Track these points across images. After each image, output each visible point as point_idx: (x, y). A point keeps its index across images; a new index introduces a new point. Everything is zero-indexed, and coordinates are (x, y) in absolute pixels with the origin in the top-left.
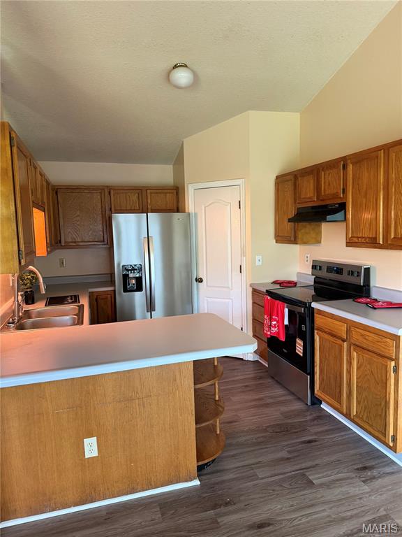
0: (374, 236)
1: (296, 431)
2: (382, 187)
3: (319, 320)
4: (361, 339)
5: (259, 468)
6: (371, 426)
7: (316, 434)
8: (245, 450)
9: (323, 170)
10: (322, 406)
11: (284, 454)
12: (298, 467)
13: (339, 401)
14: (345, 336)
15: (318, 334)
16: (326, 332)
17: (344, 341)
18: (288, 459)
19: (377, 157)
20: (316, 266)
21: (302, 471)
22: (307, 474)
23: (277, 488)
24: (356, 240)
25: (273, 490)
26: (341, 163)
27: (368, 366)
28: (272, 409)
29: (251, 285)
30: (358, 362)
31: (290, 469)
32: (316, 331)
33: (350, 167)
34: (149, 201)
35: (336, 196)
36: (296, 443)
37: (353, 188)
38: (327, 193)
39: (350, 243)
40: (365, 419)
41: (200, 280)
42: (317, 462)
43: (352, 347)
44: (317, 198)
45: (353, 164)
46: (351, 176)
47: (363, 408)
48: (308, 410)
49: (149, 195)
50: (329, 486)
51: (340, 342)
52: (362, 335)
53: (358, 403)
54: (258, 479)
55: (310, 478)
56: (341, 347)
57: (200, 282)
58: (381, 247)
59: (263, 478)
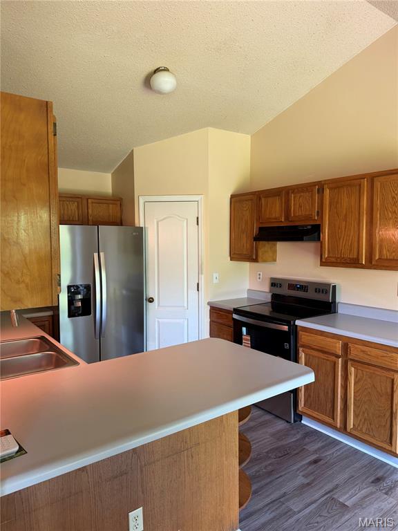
0: (355, 256)
1: (295, 452)
2: (365, 212)
3: (304, 338)
4: (361, 355)
5: (288, 500)
6: (373, 437)
7: (316, 452)
8: (263, 482)
9: (292, 193)
10: (302, 422)
11: (300, 480)
12: (322, 492)
13: (333, 415)
14: (340, 353)
15: (303, 351)
16: (313, 349)
17: (338, 357)
18: (308, 484)
19: (360, 185)
20: (274, 283)
21: (328, 495)
22: (335, 496)
23: (319, 519)
24: (333, 260)
25: (317, 523)
26: (316, 188)
27: (369, 380)
28: (260, 432)
29: (209, 303)
30: (356, 376)
31: (317, 496)
32: (301, 349)
33: (327, 192)
34: (90, 211)
35: (309, 217)
36: (304, 465)
37: (330, 211)
38: (297, 214)
39: (324, 263)
40: (364, 431)
41: (151, 300)
42: (336, 482)
43: (349, 363)
44: (285, 219)
45: (331, 189)
46: (328, 200)
47: (363, 420)
48: (293, 428)
49: (90, 205)
50: (361, 505)
51: (333, 358)
52: (363, 351)
53: (356, 416)
54: (295, 513)
55: (341, 500)
56: (335, 364)
57: (151, 302)
58: (363, 267)
59: (299, 512)
